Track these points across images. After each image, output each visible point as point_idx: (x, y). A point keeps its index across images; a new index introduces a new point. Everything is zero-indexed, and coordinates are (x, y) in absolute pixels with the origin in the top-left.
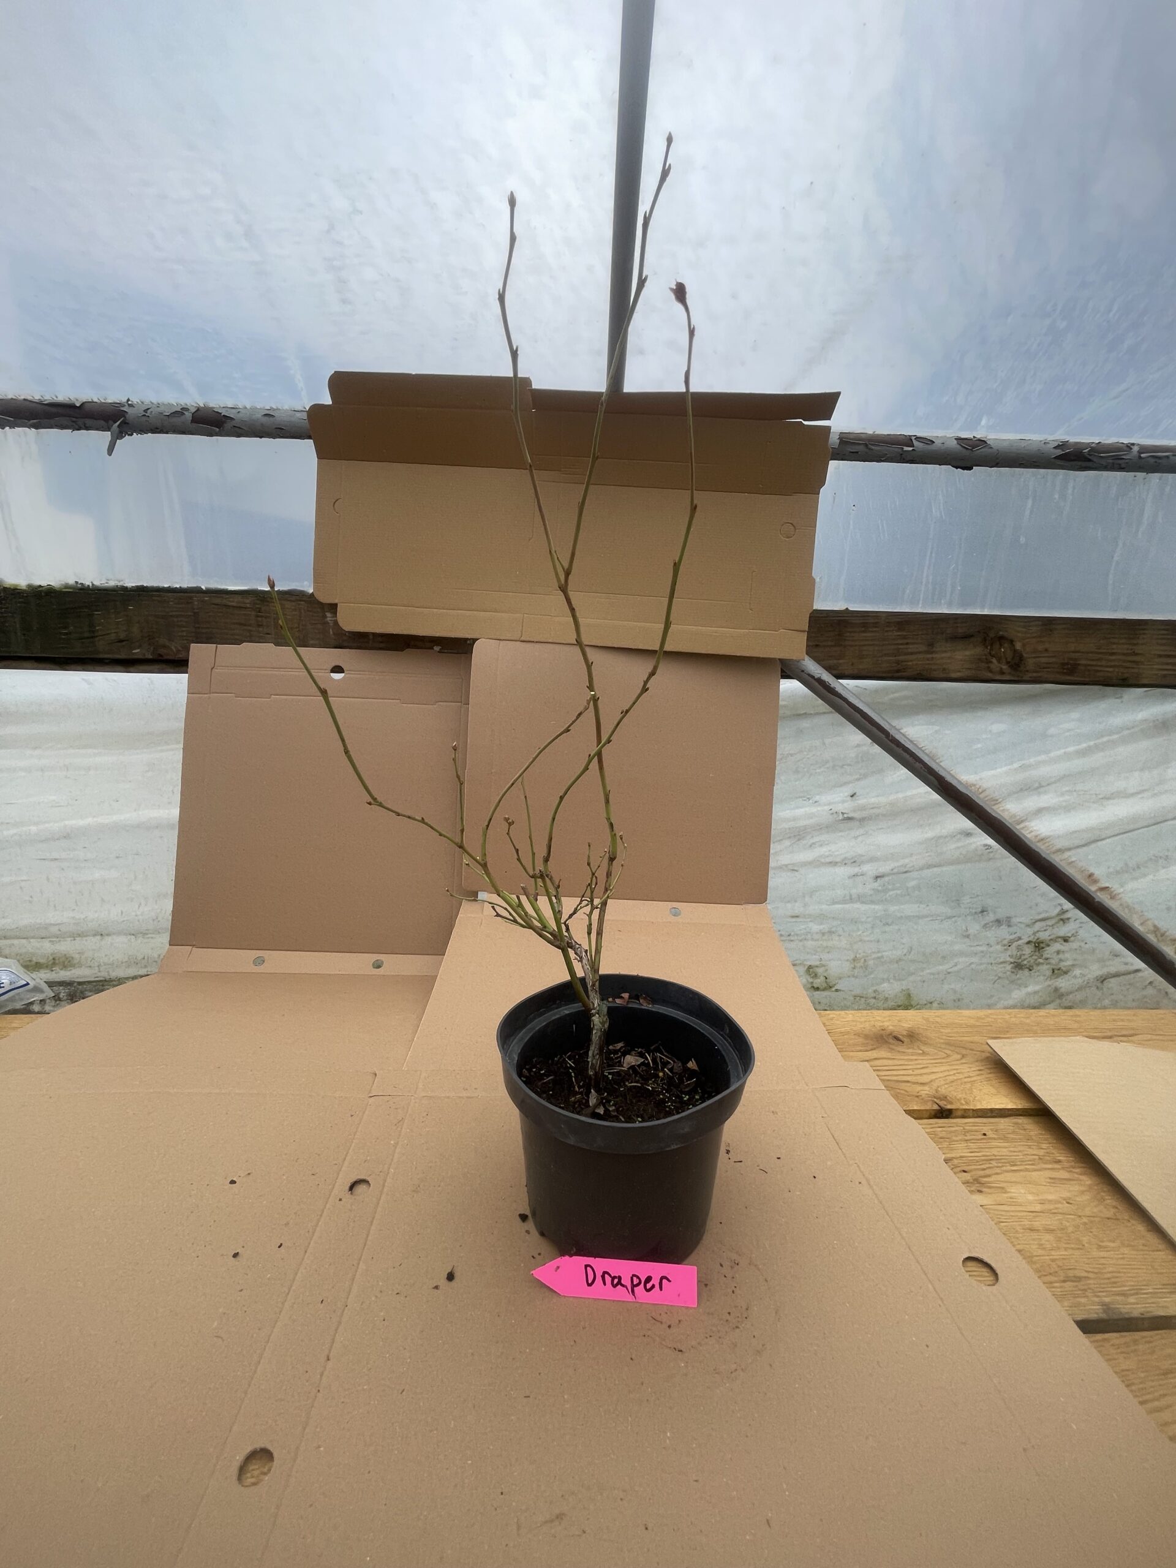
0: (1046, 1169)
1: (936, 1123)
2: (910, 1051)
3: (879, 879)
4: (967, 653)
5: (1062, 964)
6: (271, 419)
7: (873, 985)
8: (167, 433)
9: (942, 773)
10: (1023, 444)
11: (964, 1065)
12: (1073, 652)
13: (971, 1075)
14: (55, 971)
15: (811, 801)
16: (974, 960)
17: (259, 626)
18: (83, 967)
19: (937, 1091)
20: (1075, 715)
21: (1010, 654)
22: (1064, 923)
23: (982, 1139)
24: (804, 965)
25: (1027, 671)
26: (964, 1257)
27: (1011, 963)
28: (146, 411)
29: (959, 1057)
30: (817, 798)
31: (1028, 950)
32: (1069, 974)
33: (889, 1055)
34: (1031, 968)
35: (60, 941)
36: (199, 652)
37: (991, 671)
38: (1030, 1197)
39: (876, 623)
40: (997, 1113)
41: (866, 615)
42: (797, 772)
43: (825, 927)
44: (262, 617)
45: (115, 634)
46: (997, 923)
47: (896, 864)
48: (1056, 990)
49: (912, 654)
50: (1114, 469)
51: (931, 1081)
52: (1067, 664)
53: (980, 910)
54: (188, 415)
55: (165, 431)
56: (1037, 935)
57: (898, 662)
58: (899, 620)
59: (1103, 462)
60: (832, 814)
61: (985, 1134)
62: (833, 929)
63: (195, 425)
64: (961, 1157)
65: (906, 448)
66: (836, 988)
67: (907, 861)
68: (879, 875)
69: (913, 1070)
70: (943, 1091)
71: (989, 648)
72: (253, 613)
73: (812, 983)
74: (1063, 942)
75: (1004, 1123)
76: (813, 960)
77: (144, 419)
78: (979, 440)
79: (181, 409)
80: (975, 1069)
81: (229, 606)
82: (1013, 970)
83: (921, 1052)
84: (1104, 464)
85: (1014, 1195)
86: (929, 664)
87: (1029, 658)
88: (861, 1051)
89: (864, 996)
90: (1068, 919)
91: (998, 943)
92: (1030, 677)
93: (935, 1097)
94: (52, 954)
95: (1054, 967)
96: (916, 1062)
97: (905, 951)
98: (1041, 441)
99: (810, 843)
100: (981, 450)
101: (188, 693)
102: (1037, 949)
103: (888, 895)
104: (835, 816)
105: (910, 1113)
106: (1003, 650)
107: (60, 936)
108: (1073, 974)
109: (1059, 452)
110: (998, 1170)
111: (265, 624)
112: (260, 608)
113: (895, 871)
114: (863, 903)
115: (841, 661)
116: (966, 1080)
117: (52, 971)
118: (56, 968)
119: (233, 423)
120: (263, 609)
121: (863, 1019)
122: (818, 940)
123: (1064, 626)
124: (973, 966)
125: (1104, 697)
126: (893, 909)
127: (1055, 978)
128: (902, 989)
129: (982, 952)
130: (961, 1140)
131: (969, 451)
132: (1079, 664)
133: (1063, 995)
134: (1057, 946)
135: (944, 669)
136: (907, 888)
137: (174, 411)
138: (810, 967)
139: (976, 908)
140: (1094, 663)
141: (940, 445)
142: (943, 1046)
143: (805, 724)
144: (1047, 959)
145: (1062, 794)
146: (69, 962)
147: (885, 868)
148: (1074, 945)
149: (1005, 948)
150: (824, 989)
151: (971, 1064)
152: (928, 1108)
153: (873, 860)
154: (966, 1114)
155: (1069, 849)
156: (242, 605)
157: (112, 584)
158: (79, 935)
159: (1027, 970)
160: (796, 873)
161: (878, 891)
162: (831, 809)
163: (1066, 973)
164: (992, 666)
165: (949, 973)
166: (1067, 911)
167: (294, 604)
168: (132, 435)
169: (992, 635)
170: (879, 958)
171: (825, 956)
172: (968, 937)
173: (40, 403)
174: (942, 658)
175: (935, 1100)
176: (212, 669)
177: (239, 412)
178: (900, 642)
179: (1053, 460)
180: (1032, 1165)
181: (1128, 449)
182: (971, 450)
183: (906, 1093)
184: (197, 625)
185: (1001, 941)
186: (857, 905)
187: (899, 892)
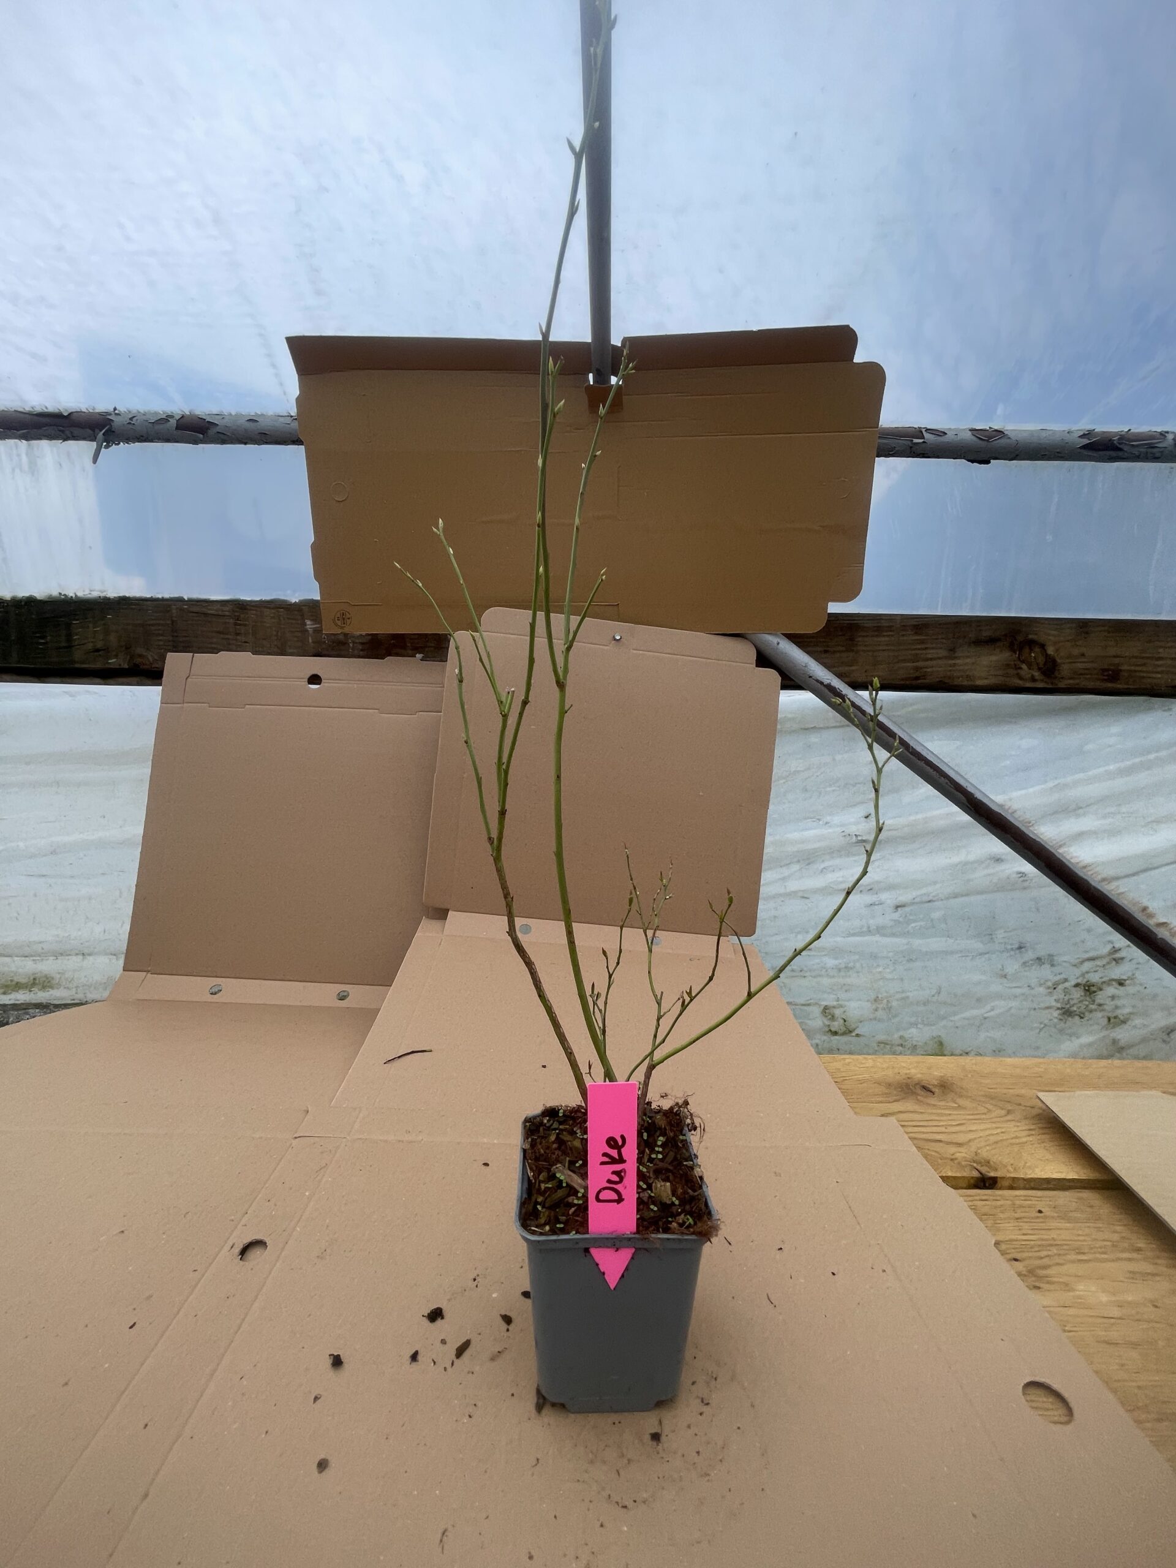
0: (1122, 1259)
1: (979, 1195)
2: (942, 1103)
3: (899, 909)
4: (994, 658)
5: (1119, 1012)
6: (256, 424)
7: (898, 1030)
8: (151, 441)
9: (970, 789)
10: (1044, 434)
11: (1009, 1123)
12: (1114, 657)
13: (1018, 1135)
14: (33, 992)
15: (821, 822)
16: (1013, 1004)
17: (238, 634)
18: (62, 988)
19: (976, 1154)
20: (1115, 729)
21: (1041, 660)
22: (1117, 963)
23: (1038, 1217)
24: (820, 1005)
25: (1062, 678)
26: (1025, 1382)
27: (1058, 1009)
28: (131, 419)
29: (1003, 1112)
30: (828, 818)
31: (1078, 994)
32: (1129, 1023)
33: (917, 1108)
34: (1082, 1016)
35: (42, 960)
36: (175, 662)
37: (1021, 678)
38: (1104, 1298)
39: (890, 627)
40: (1055, 1185)
41: (878, 618)
42: (805, 790)
43: (840, 962)
44: (240, 625)
45: (92, 644)
46: (1037, 961)
47: (919, 892)
48: (1114, 1042)
49: (931, 659)
50: (1147, 458)
51: (970, 1141)
52: (1107, 670)
53: (1017, 946)
54: (173, 422)
55: (150, 438)
56: (1086, 976)
57: (917, 669)
58: (915, 623)
59: (1136, 452)
60: (845, 836)
61: (1040, 1212)
62: (851, 965)
63: (180, 432)
64: (1011, 1240)
65: (916, 441)
66: (856, 1032)
67: (930, 889)
68: (898, 904)
69: (946, 1126)
70: (984, 1153)
71: (1018, 653)
72: (232, 621)
73: (829, 1026)
74: (1117, 986)
75: (1064, 1198)
76: (829, 1000)
77: (131, 426)
78: (996, 431)
79: (166, 416)
80: (1024, 1128)
81: (208, 614)
82: (1060, 1017)
83: (956, 1105)
84: (1137, 453)
85: (1081, 1293)
86: (950, 671)
87: (1064, 663)
88: (881, 1102)
89: (889, 1042)
90: (1122, 959)
91: (1041, 985)
92: (1066, 685)
93: (974, 1162)
94: (33, 974)
95: (1110, 1015)
96: (950, 1118)
97: (934, 991)
98: (1064, 431)
99: (820, 868)
100: (998, 441)
101: (162, 703)
102: (1088, 993)
103: (910, 927)
104: (848, 838)
105: (945, 1179)
106: (1033, 655)
107: (42, 955)
108: (1134, 1024)
109: (1086, 441)
110: (1057, 1260)
111: (243, 631)
112: (239, 616)
113: (918, 900)
114: (884, 935)
115: (853, 668)
116: (1014, 1141)
117: (30, 991)
118: (35, 989)
119: (218, 429)
120: (242, 616)
121: (885, 1065)
122: (833, 977)
123: (1103, 628)
124: (1013, 1011)
125: (1150, 709)
126: (917, 942)
127: (1112, 1028)
128: (933, 1036)
129: (1023, 994)
130: (1009, 1218)
131: (986, 443)
132: (1121, 670)
133: (1122, 1048)
134: (1111, 990)
135: (968, 676)
136: (932, 920)
137: (160, 418)
138: (826, 1008)
139: (1011, 944)
140: (1139, 668)
141: (953, 437)
142: (983, 1099)
143: (814, 738)
144: (1100, 1005)
145: (1104, 817)
146: (49, 982)
147: (905, 897)
148: (1130, 989)
149: (1050, 990)
150: (844, 1034)
151: (1018, 1121)
152: (965, 1174)
153: (891, 887)
154: (1015, 1184)
155: (1117, 878)
156: (220, 613)
157: (95, 594)
158: (62, 954)
159: (1077, 1018)
160: (807, 901)
161: (899, 922)
162: (843, 832)
163: (1124, 1022)
164: (1022, 673)
165: (985, 1018)
166: (1120, 949)
167: (273, 611)
168: (119, 444)
169: (1020, 638)
170: (903, 999)
171: (842, 995)
172: (1005, 978)
173: (30, 414)
174: (966, 664)
175: (975, 1165)
176: (187, 679)
177: (223, 418)
178: (919, 646)
179: (1079, 450)
180: (1105, 1253)
181: (1162, 437)
182: (988, 441)
183: (939, 1156)
184: (175, 634)
185: (1045, 984)
186: (877, 938)
187: (922, 923)
